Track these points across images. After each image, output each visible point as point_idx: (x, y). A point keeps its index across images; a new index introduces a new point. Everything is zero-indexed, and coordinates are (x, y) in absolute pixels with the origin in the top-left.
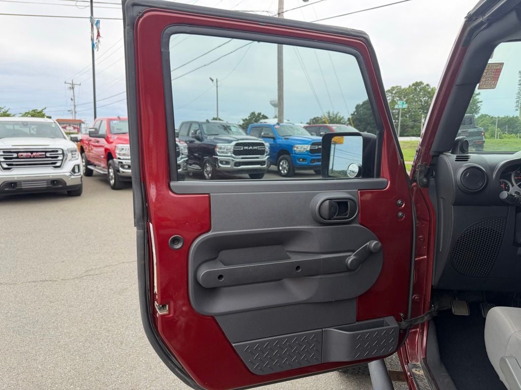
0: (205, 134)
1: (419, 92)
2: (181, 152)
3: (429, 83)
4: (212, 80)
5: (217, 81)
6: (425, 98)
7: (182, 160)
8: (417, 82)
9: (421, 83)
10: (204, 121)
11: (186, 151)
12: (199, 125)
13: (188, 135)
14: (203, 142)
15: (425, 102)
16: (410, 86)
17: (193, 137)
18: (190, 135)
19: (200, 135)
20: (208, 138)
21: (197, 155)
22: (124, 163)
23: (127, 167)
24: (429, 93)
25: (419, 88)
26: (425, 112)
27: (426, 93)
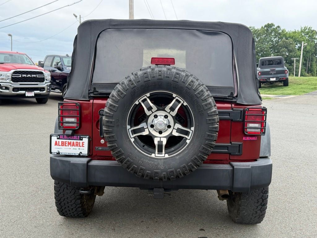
0: (65, 65)
1: (271, 33)
2: (45, 78)
3: (279, 25)
4: (76, 17)
5: (80, 17)
6: (276, 39)
7: (47, 84)
8: (268, 24)
9: (272, 25)
10: (65, 55)
11: (50, 78)
12: (61, 58)
13: (51, 66)
14: (63, 72)
15: (276, 43)
16: (262, 27)
17: (55, 68)
18: (53, 66)
19: (61, 66)
20: (67, 69)
21: (58, 81)
22: (2, 85)
23: (4, 88)
24: (280, 34)
25: (270, 29)
26: (276, 51)
27: (277, 34)
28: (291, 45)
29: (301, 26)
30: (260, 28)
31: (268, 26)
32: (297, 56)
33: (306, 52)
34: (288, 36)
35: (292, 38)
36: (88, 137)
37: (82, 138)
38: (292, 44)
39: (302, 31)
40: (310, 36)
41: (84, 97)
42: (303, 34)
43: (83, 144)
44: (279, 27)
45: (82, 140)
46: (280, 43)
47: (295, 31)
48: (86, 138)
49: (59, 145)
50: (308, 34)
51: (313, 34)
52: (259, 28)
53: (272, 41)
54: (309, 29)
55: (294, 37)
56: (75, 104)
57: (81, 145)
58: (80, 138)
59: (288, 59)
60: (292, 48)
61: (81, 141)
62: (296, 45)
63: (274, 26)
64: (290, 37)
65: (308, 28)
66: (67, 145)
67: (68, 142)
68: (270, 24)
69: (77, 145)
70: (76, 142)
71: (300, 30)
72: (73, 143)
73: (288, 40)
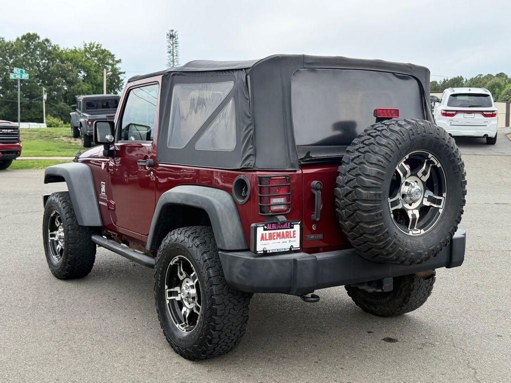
1: (35, 49)
3: (48, 38)
6: (43, 61)
8: (29, 34)
9: (36, 36)
15: (45, 68)
16: (18, 39)
24: (50, 53)
25: (32, 43)
26: (47, 82)
27: (45, 53)
28: (71, 73)
29: (84, 42)
30: (15, 40)
31: (28, 37)
32: (82, 91)
33: (96, 85)
34: (64, 57)
35: (71, 60)
36: (299, 223)
37: (293, 224)
38: (71, 70)
39: (86, 51)
40: (99, 60)
41: (292, 166)
42: (88, 56)
43: (294, 234)
44: (47, 40)
45: (293, 228)
46: (52, 68)
47: (75, 50)
48: (298, 224)
49: (266, 240)
50: (96, 56)
51: (104, 56)
52: (11, 40)
53: (38, 65)
54: (97, 48)
55: (74, 60)
56: (284, 177)
57: (292, 235)
58: (291, 224)
59: (68, 96)
60: (73, 78)
61: (292, 230)
62: (79, 74)
63: (39, 38)
64: (67, 59)
65: (95, 46)
66: (275, 237)
67: (277, 233)
68: (31, 34)
69: (287, 236)
70: (286, 232)
71: (83, 48)
72: (283, 232)
73: (65, 63)
